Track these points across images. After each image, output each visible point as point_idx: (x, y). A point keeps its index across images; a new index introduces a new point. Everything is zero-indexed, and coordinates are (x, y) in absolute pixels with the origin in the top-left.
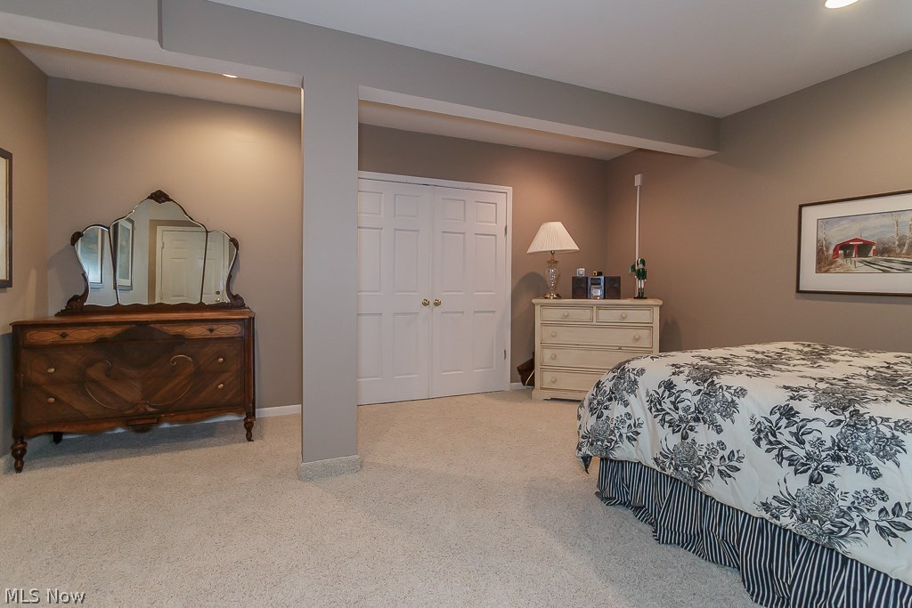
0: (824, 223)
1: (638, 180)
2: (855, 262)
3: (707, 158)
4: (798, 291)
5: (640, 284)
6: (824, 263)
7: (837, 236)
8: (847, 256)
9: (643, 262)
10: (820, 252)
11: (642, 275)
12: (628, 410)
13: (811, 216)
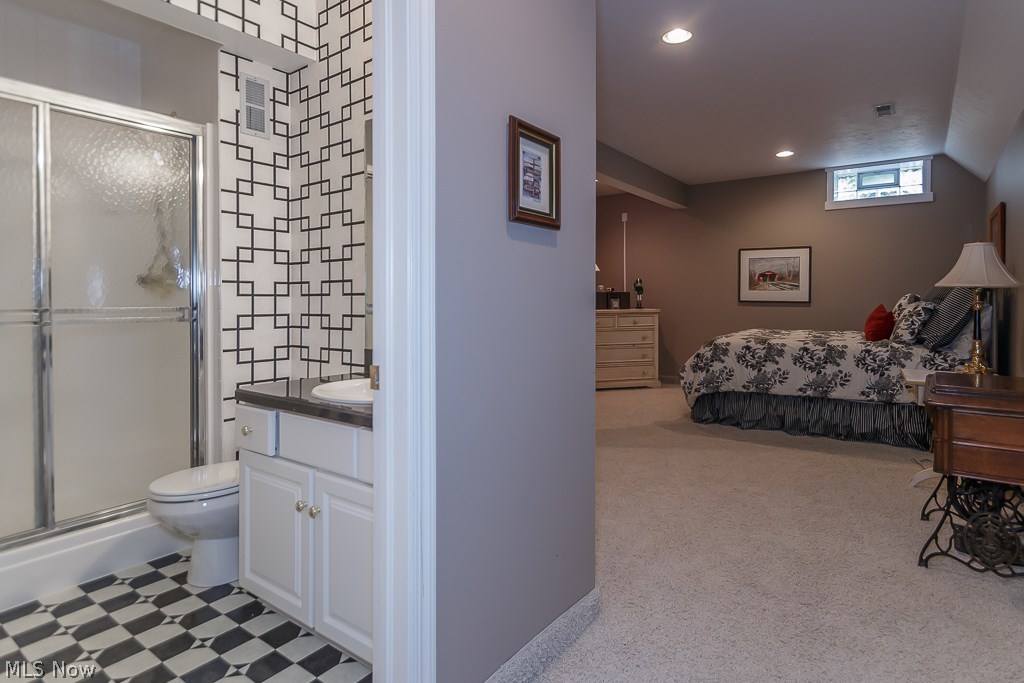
0: (752, 261)
1: (624, 217)
2: (768, 284)
3: (679, 210)
4: (739, 301)
5: (640, 298)
6: (753, 285)
7: (759, 269)
8: (765, 280)
9: (641, 281)
10: (751, 278)
11: (639, 290)
12: (725, 364)
13: (746, 256)
